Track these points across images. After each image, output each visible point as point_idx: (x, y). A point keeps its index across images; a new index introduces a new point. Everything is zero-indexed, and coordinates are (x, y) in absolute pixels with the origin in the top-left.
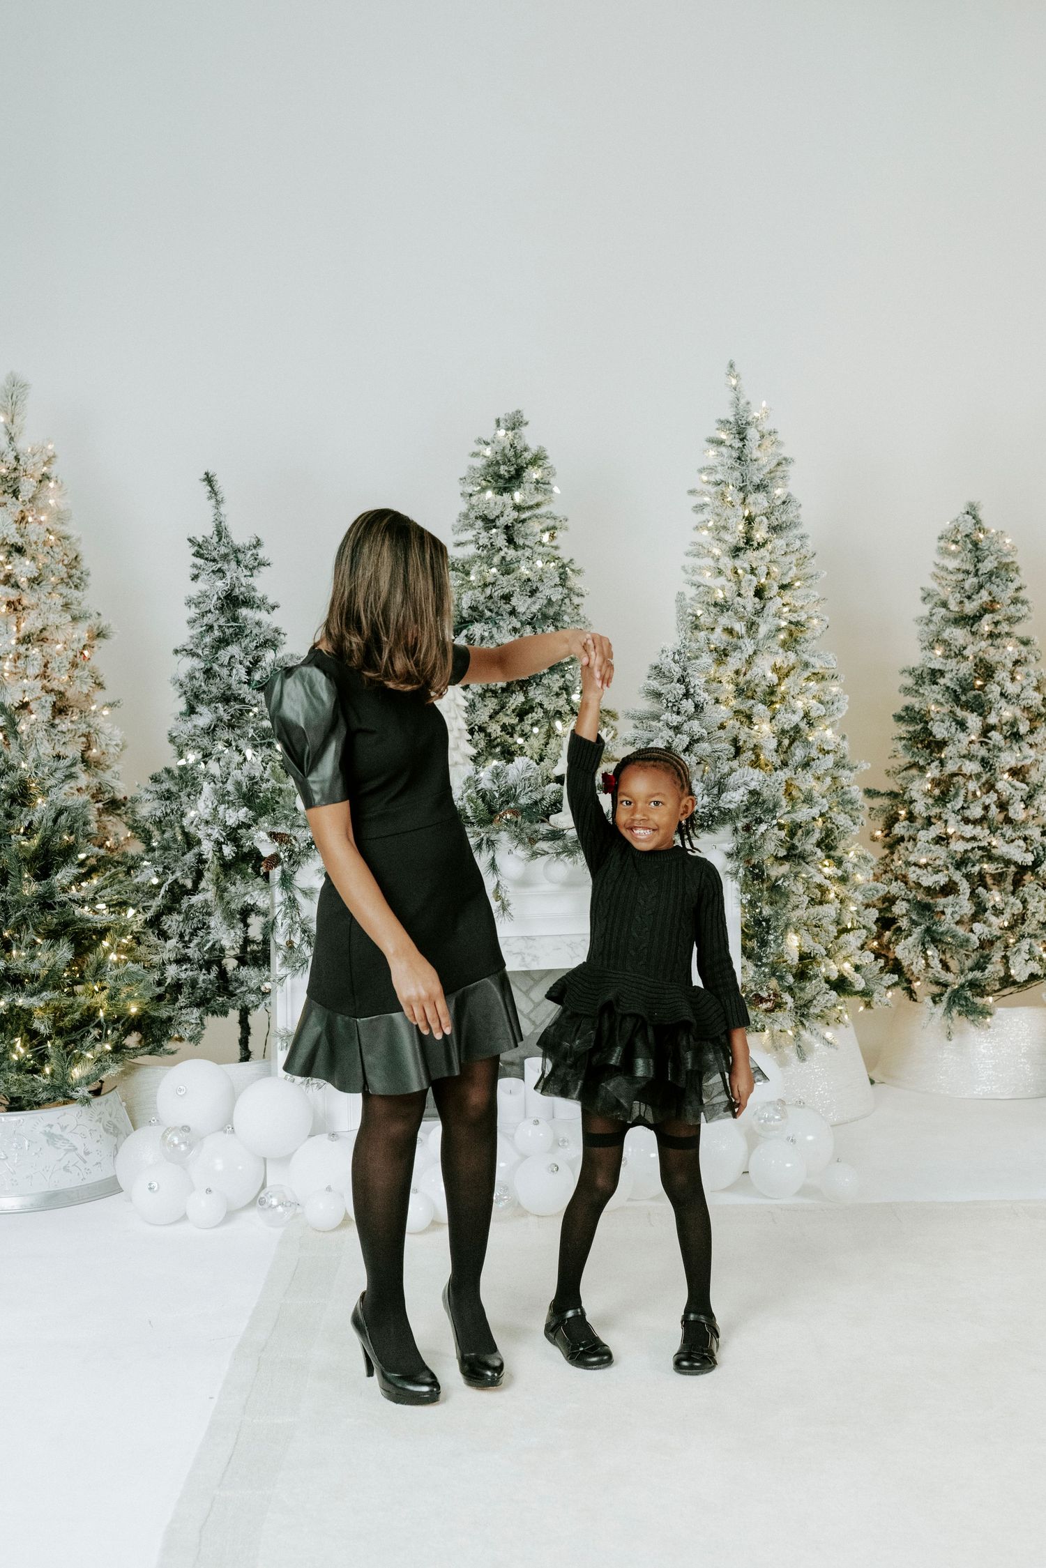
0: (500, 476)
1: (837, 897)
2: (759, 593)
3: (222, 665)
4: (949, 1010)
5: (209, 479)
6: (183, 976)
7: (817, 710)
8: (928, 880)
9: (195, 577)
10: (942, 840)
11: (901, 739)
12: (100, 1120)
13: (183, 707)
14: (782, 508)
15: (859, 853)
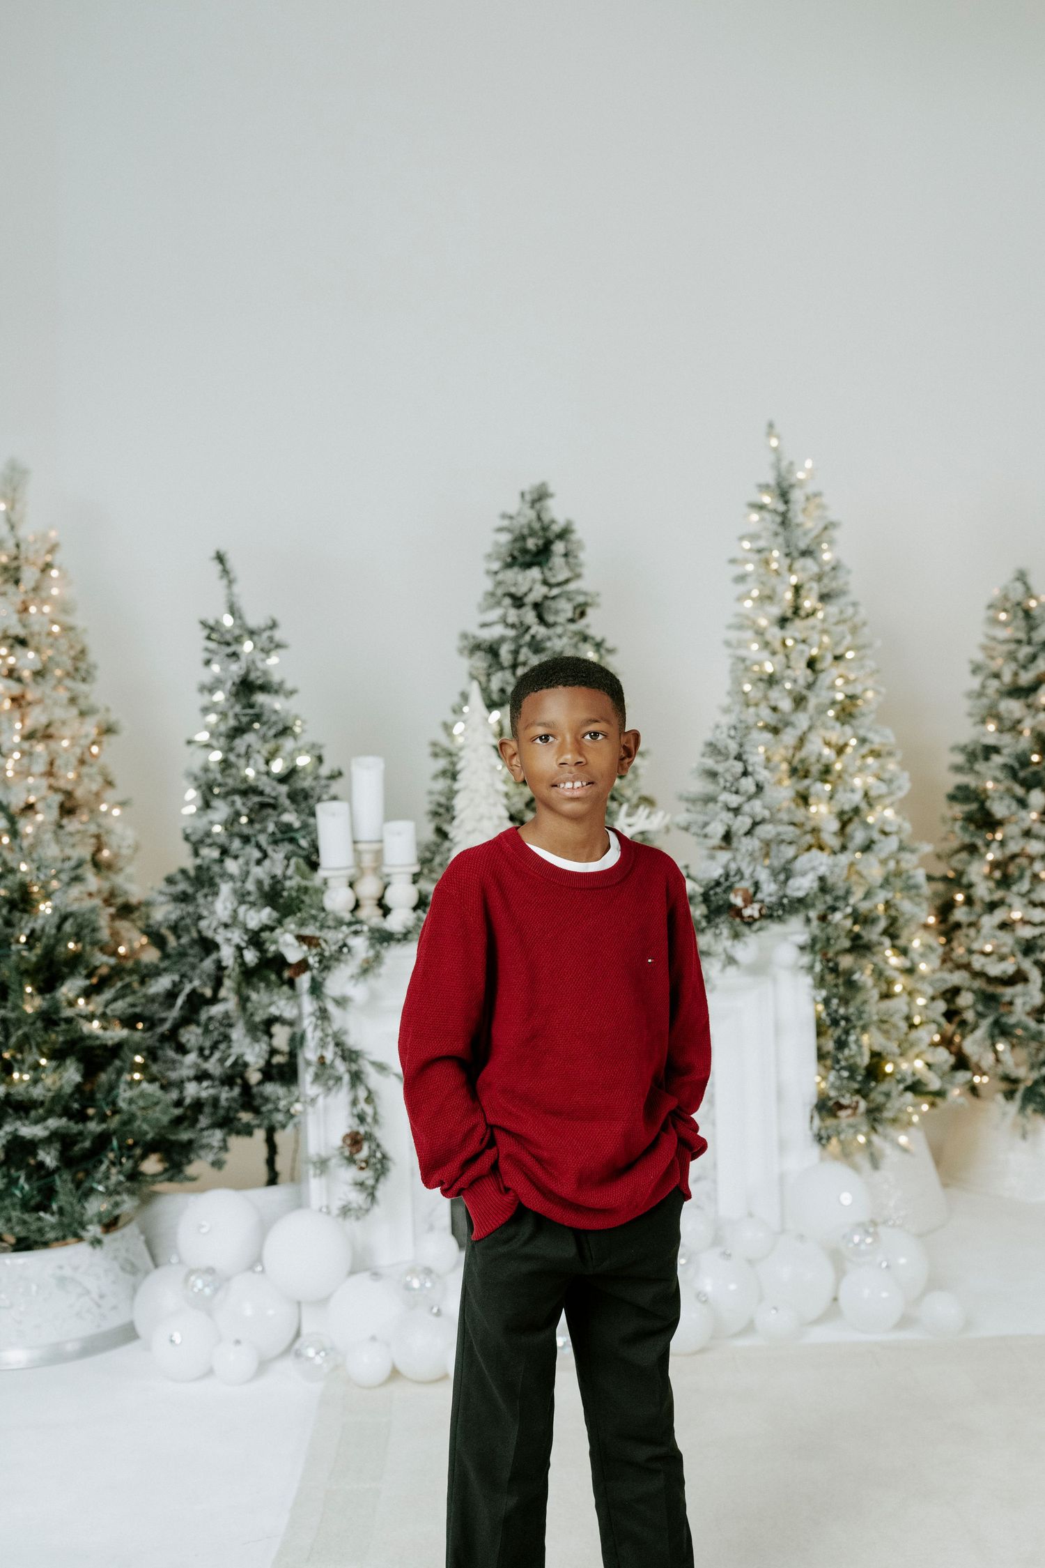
0: (529, 551)
1: (904, 989)
2: (811, 664)
3: (239, 755)
4: (1023, 1108)
5: (220, 558)
6: (204, 1094)
7: (878, 788)
8: (995, 969)
9: (208, 663)
10: (1005, 926)
11: (957, 819)
12: (115, 1258)
13: (200, 803)
14: (832, 574)
15: (924, 941)
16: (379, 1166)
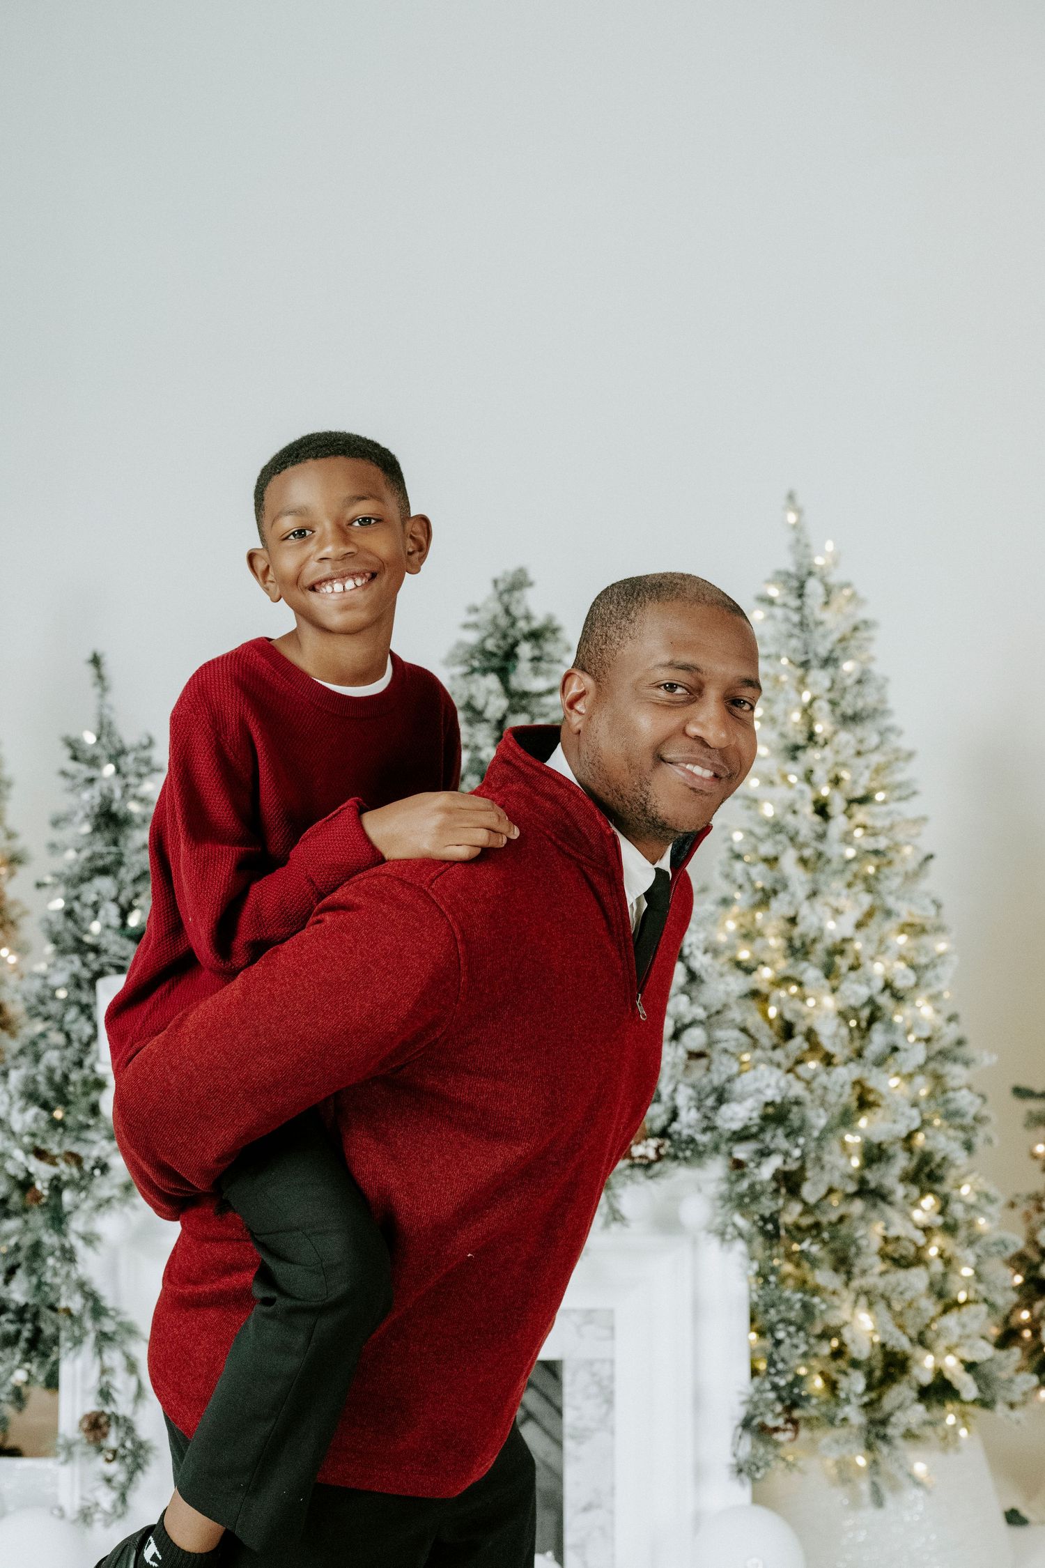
1: (941, 1256)
3: (85, 906)
5: (97, 661)
7: (904, 977)
14: (855, 689)
15: (977, 1187)
16: (129, 1460)
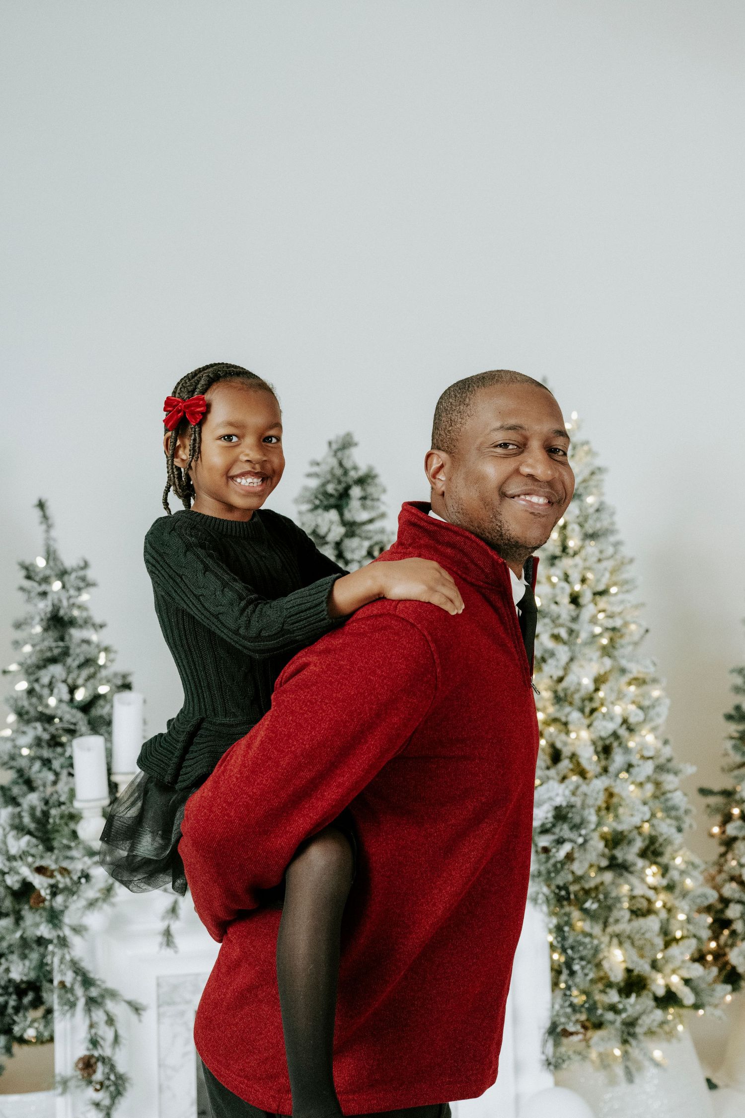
0: (331, 495)
1: (664, 906)
2: (575, 600)
3: (43, 686)
5: (41, 505)
7: (635, 716)
11: (732, 738)
14: (595, 516)
15: (686, 859)
16: (112, 1088)
